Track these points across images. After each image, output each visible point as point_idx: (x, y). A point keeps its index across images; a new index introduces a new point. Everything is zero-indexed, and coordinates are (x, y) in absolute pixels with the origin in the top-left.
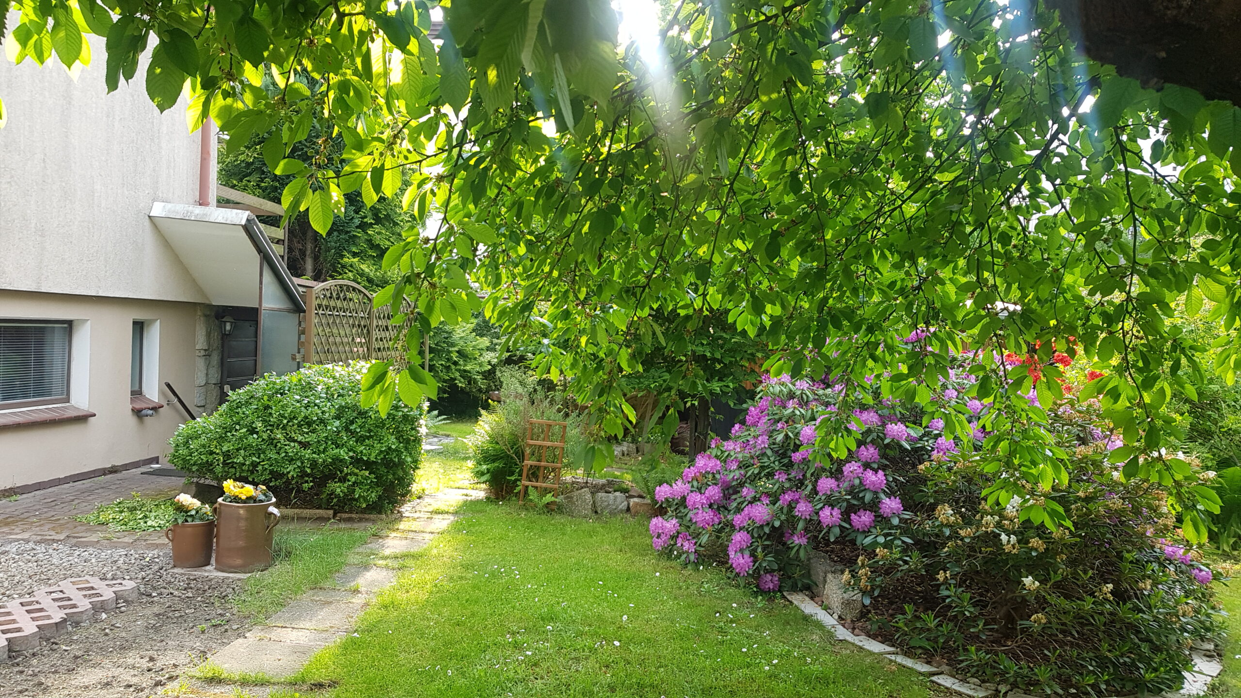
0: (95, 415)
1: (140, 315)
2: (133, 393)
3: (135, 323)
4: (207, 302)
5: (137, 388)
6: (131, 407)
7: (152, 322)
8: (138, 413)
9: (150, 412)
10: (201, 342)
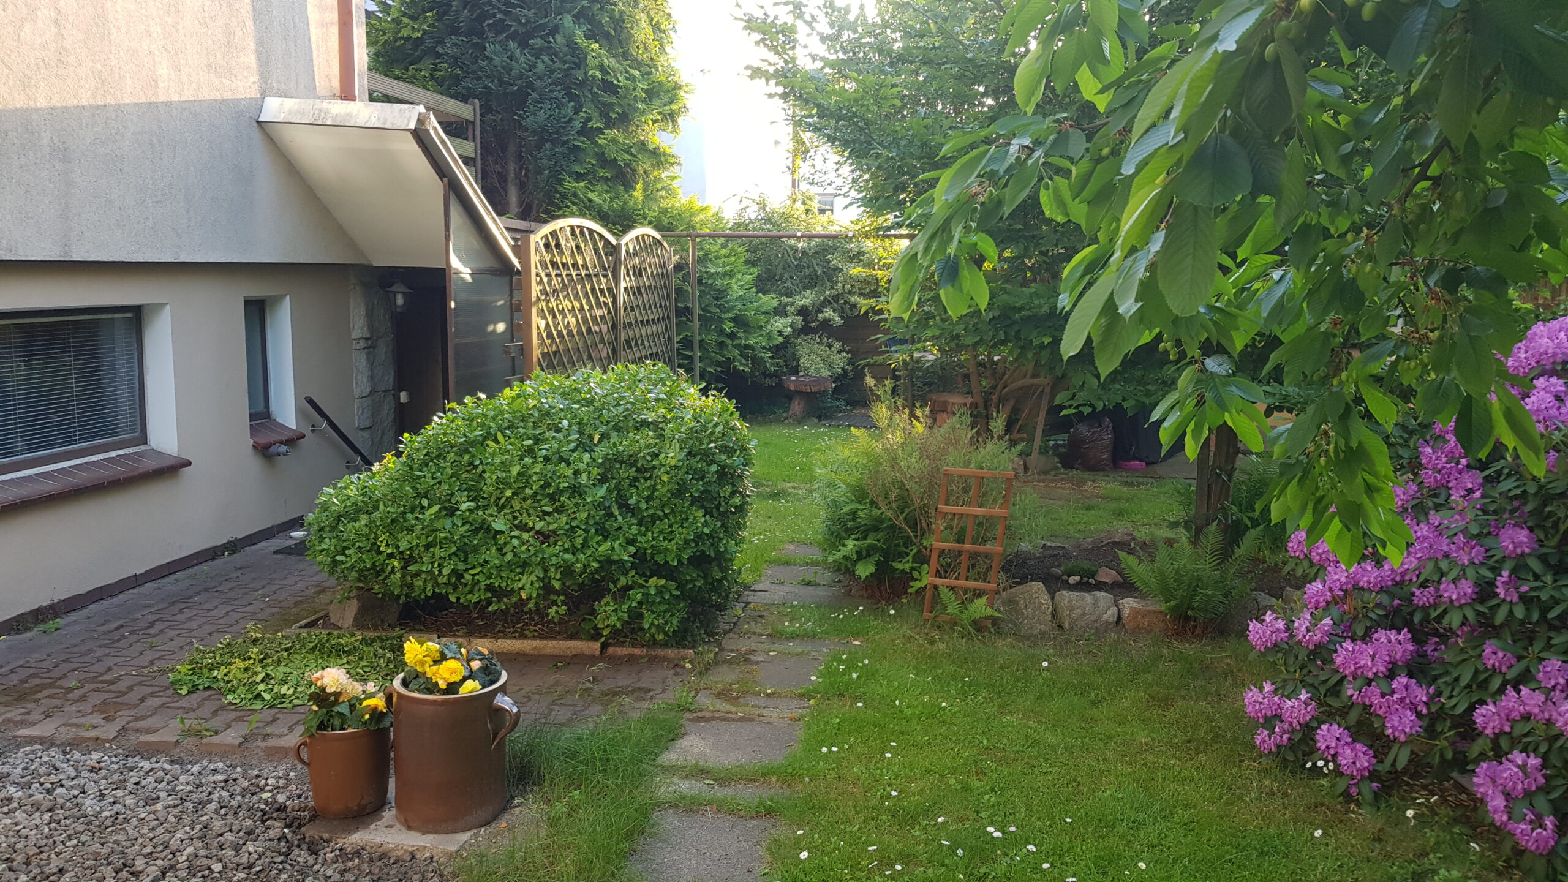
0: (189, 463)
1: (256, 290)
2: (253, 417)
3: (248, 303)
4: (365, 262)
5: (261, 408)
6: (252, 441)
7: (277, 300)
8: (264, 451)
9: (283, 448)
10: (358, 328)
